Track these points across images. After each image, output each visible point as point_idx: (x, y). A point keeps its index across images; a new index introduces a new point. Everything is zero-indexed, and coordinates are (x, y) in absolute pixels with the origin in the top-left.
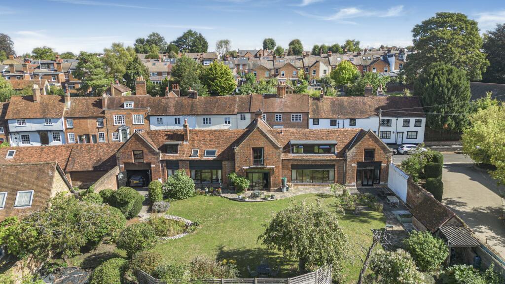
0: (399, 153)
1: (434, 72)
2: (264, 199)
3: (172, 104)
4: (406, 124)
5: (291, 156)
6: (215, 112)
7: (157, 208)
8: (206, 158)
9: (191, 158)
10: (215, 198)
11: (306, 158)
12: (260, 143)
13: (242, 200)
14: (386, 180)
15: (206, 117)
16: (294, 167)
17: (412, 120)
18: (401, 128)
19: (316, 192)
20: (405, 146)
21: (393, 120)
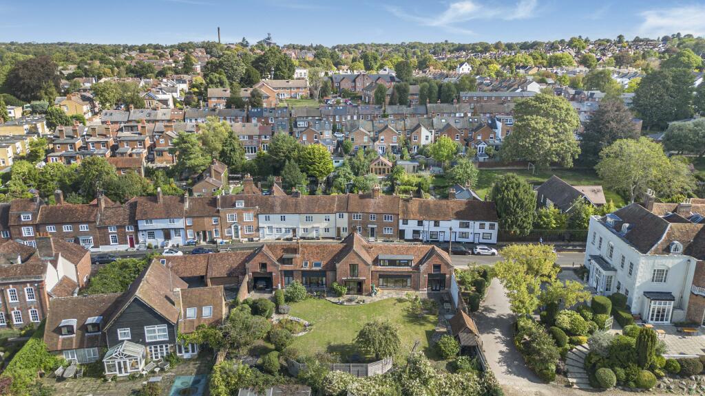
0: (473, 253)
2: (357, 302)
3: (278, 203)
4: (482, 226)
5: (379, 268)
6: (316, 211)
7: (282, 311)
8: (314, 268)
9: (303, 269)
10: (322, 301)
11: (390, 270)
12: (355, 261)
13: (341, 304)
14: (450, 287)
15: (308, 215)
16: (381, 276)
17: (487, 224)
18: (477, 230)
19: (396, 296)
21: (471, 223)
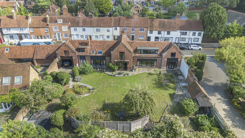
0: (189, 49)
1: (211, 9)
2: (124, 75)
3: (81, 21)
4: (194, 34)
5: (137, 55)
6: (102, 26)
7: (76, 80)
8: (98, 55)
9: (91, 55)
10: (103, 74)
11: (144, 56)
12: (123, 50)
13: (114, 76)
14: (180, 66)
15: (98, 28)
16: (138, 60)
17: (197, 33)
18: (191, 36)
19: (147, 72)
20: (192, 45)
21: (188, 32)
